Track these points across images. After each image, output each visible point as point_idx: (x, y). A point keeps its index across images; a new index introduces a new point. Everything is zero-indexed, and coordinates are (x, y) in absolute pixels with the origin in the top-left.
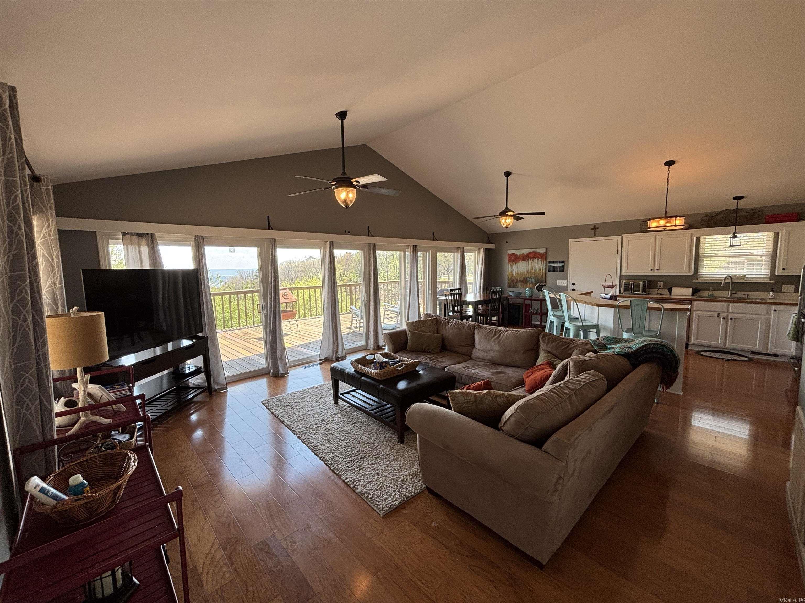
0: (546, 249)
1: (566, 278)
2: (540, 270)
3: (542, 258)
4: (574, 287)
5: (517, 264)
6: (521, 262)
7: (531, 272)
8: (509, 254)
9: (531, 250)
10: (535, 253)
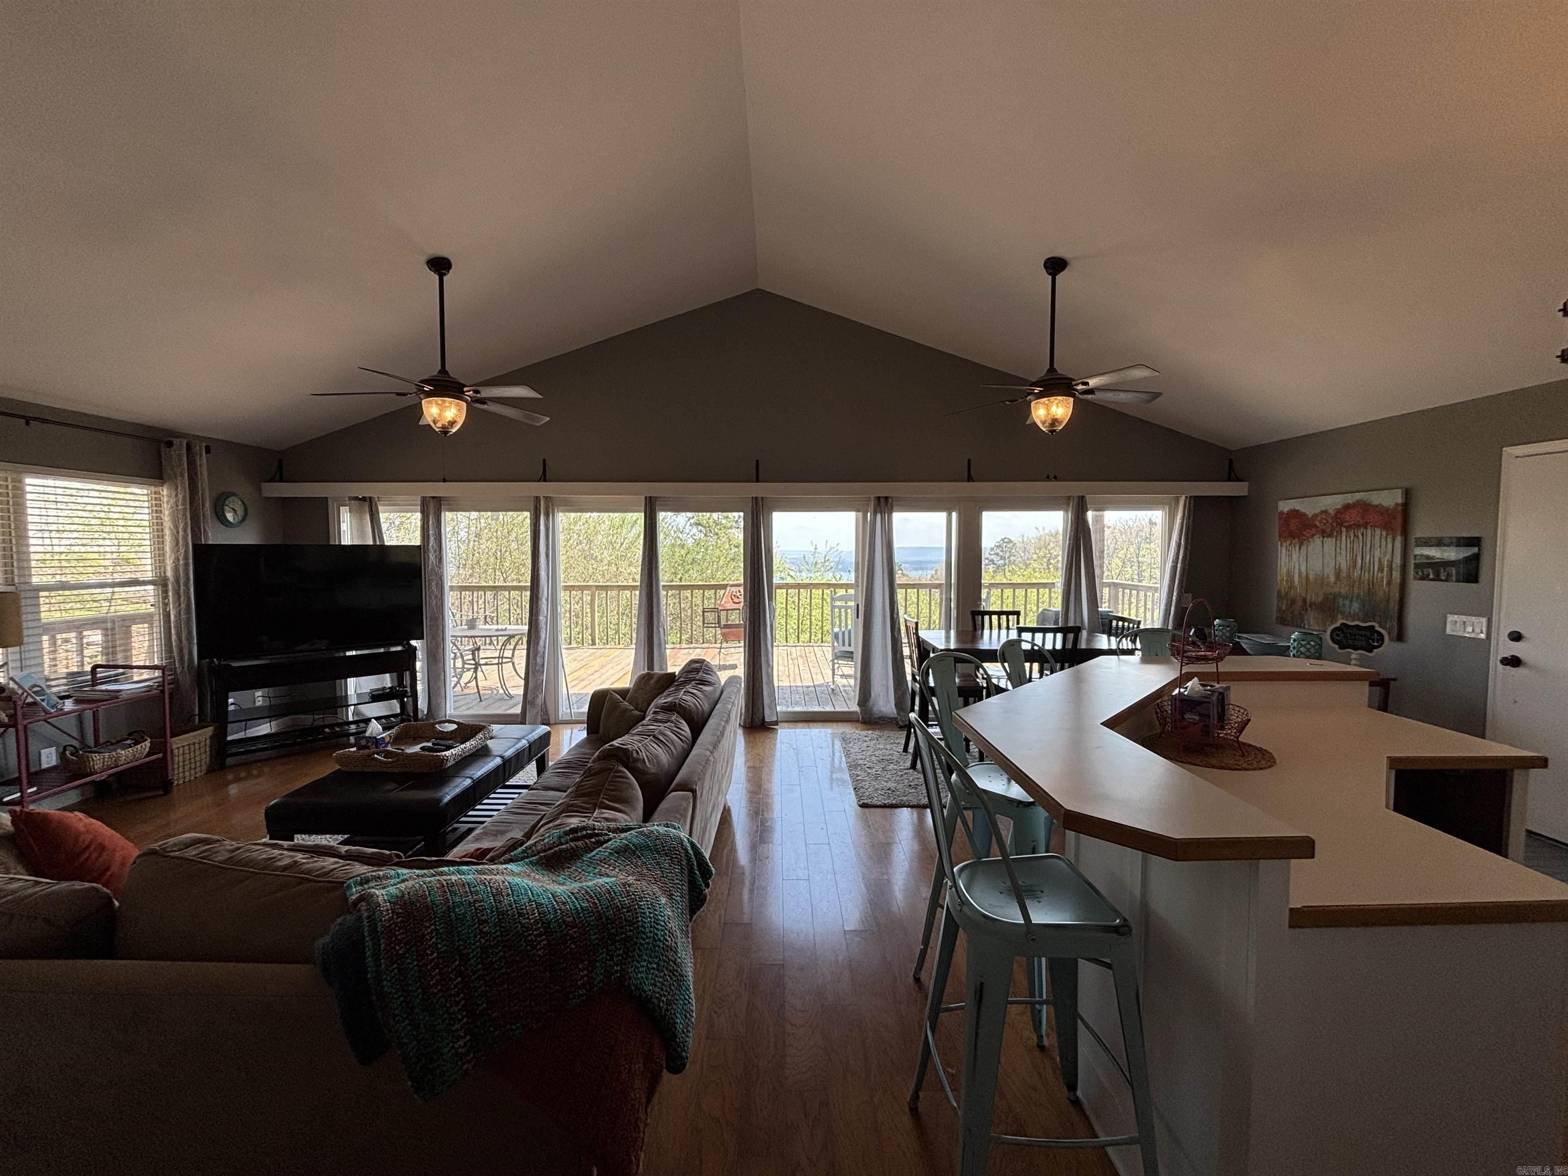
0: (1407, 493)
1: (1485, 609)
2: (1381, 570)
3: (1387, 527)
4: (1516, 649)
5: (1304, 548)
6: (1318, 540)
7: (1349, 577)
8: (1282, 513)
9: (1350, 498)
10: (1365, 507)
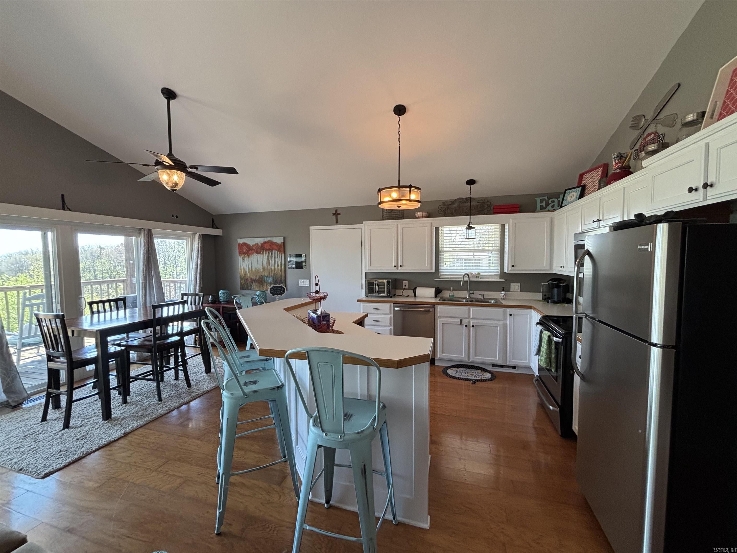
0: (284, 239)
1: (308, 277)
2: (278, 266)
3: (279, 250)
4: (317, 288)
5: (249, 258)
6: (255, 255)
7: (267, 269)
8: (239, 244)
9: (266, 239)
10: (271, 243)
